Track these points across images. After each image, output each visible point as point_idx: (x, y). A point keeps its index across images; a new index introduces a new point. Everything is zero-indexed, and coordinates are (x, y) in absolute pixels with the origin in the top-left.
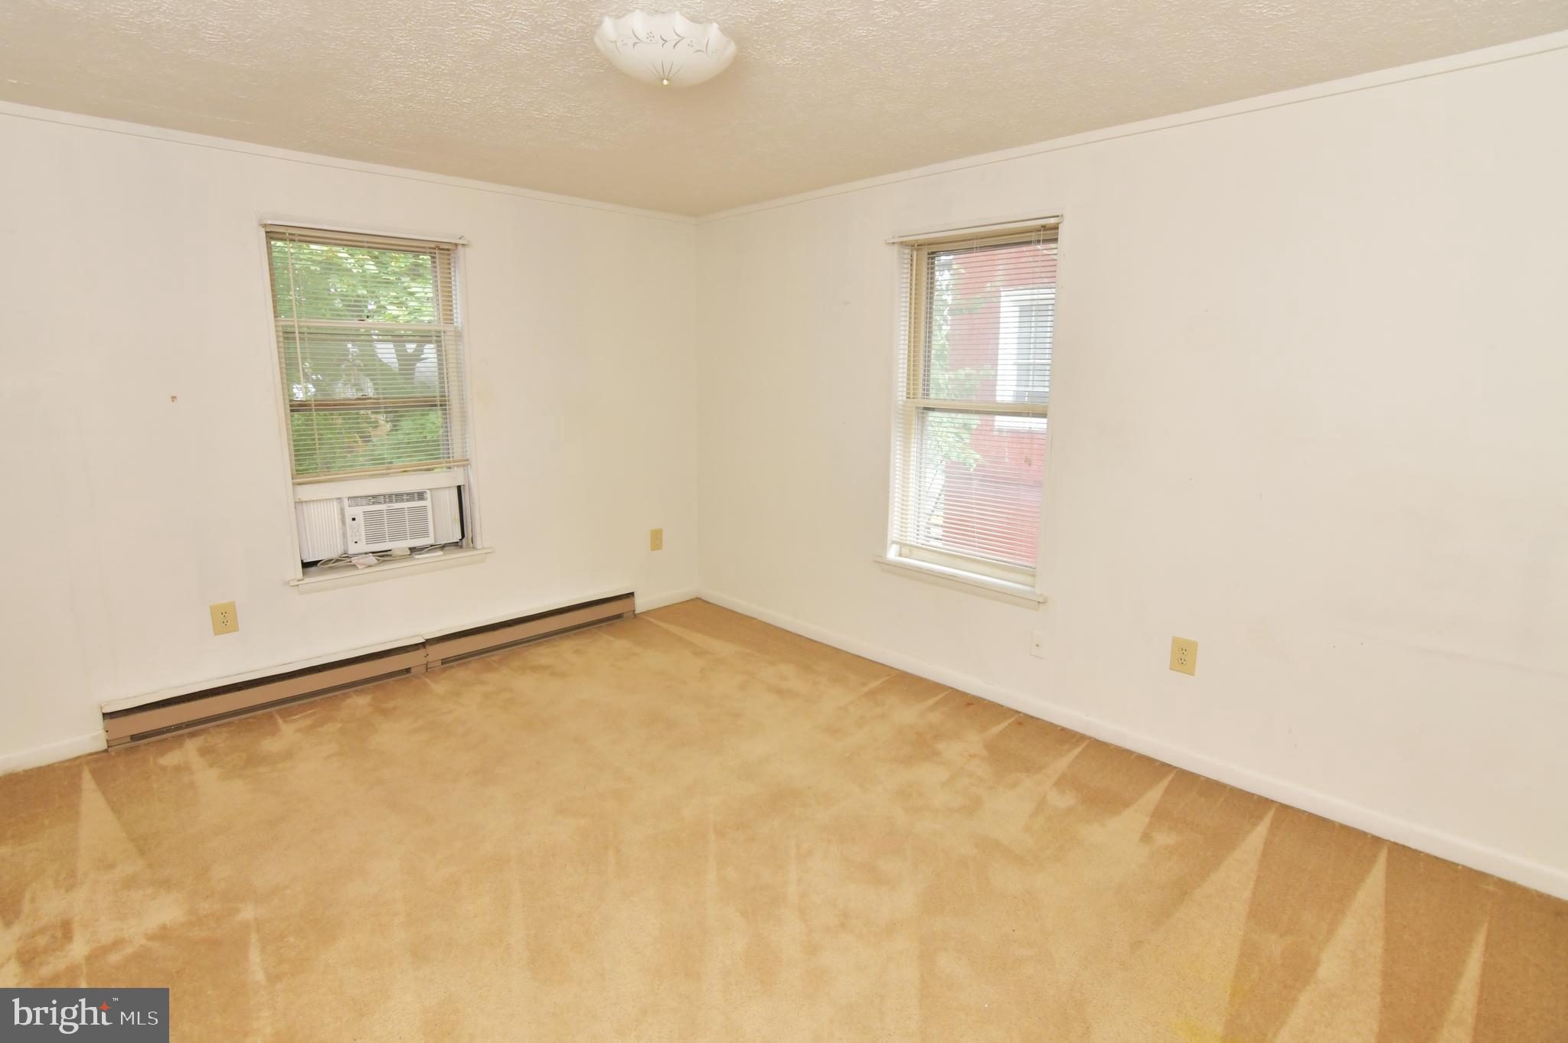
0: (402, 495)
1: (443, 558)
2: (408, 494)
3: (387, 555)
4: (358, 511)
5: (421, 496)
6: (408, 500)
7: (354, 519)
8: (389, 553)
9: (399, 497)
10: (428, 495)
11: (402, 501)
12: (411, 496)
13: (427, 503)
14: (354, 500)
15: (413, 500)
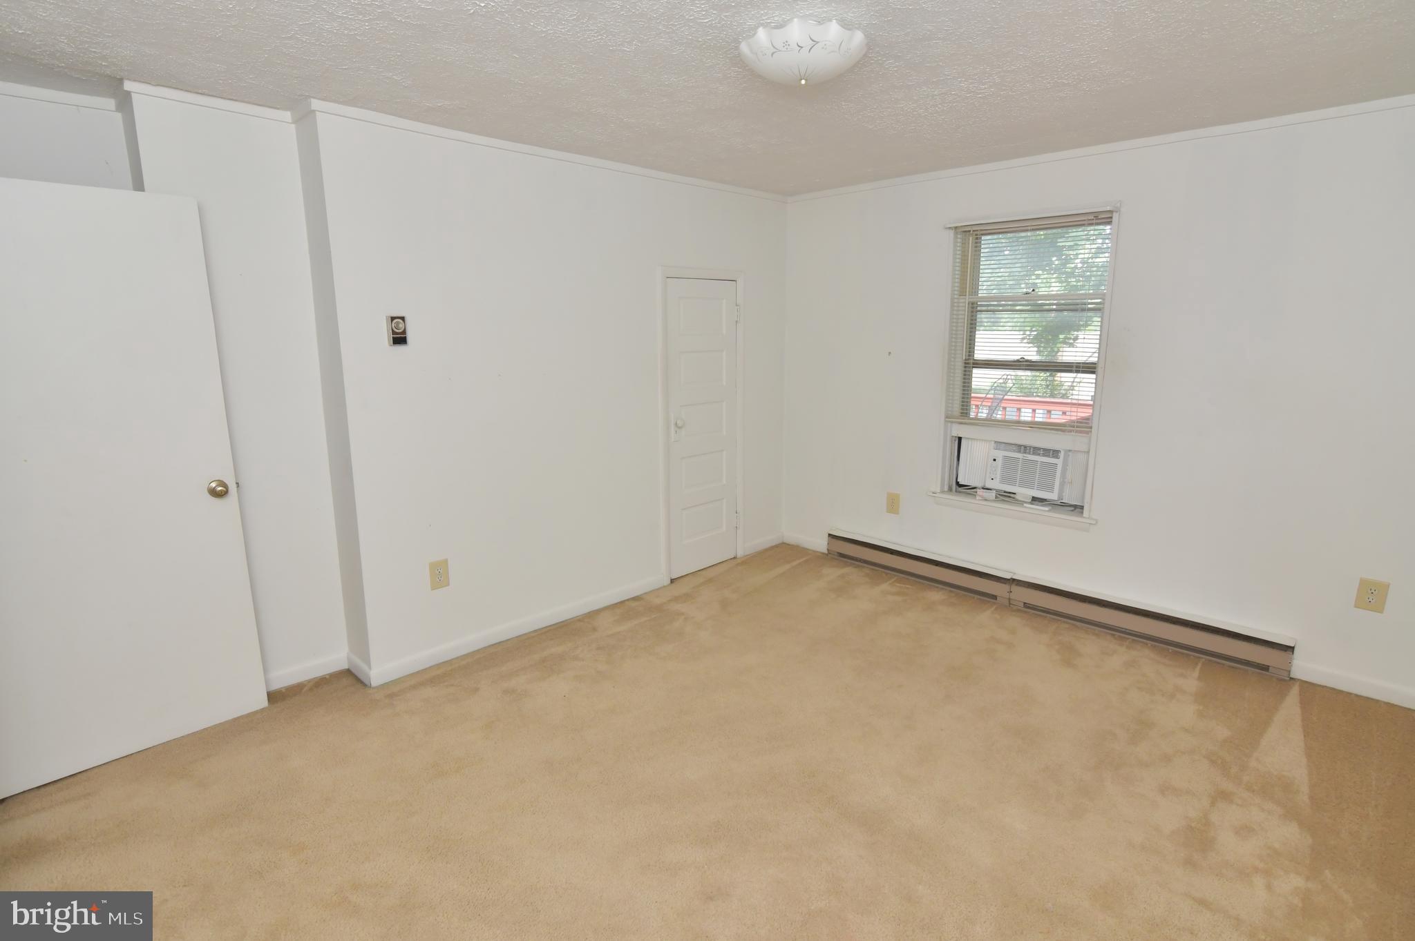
0: (1039, 449)
1: (1047, 514)
2: (1044, 450)
3: (1010, 497)
4: (1000, 454)
5: (1055, 453)
6: (1044, 455)
7: (995, 460)
8: (1012, 495)
9: (1036, 450)
10: (1062, 455)
11: (1039, 454)
12: (1047, 452)
13: (1059, 462)
14: (999, 444)
15: (1049, 456)
